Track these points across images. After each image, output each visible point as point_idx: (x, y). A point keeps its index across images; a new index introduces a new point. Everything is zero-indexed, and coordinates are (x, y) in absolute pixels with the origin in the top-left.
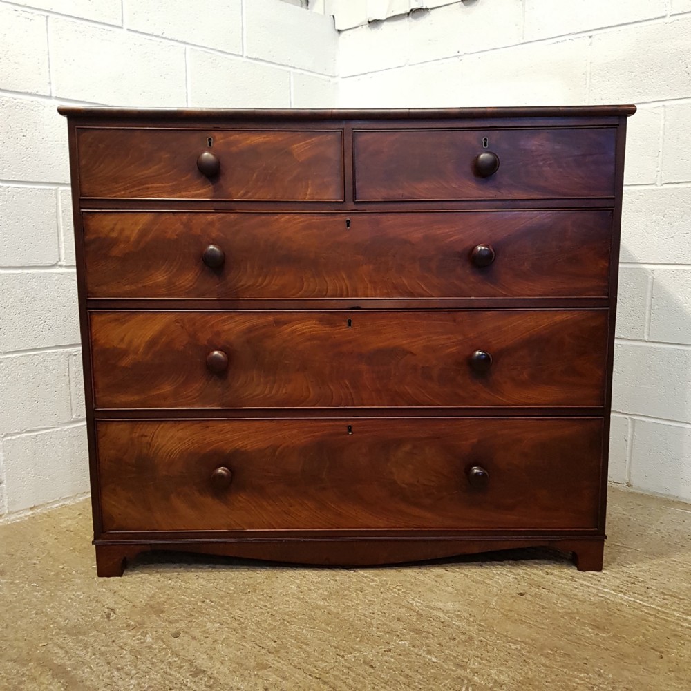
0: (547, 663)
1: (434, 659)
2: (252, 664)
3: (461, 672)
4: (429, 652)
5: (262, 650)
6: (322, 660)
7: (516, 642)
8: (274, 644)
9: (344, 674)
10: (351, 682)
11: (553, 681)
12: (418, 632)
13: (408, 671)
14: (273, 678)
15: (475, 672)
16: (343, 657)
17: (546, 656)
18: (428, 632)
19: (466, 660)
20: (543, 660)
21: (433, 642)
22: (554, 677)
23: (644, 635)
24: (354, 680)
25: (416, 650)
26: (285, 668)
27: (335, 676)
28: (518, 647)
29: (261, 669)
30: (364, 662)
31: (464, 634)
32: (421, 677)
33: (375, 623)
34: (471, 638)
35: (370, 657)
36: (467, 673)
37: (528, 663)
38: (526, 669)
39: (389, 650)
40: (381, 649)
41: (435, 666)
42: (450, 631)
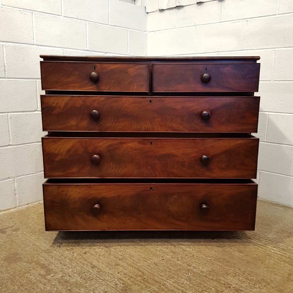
0: (221, 264)
1: (179, 263)
2: (114, 264)
3: (189, 267)
4: (178, 260)
5: (117, 259)
6: (139, 263)
7: (210, 257)
8: (121, 257)
9: (147, 268)
10: (149, 271)
11: (222, 271)
12: (174, 253)
13: (170, 267)
14: (121, 269)
15: (194, 267)
16: (146, 262)
17: (220, 262)
18: (178, 253)
19: (191, 263)
20: (219, 263)
21: (179, 256)
22: (222, 270)
23: (257, 255)
24: (150, 270)
25: (173, 259)
26: (125, 265)
27: (144, 269)
28: (210, 258)
29: (117, 266)
30: (154, 264)
31: (191, 254)
32: (174, 269)
33: (158, 249)
34: (193, 255)
35: (156, 262)
36: (192, 268)
37: (214, 265)
38: (213, 267)
39: (163, 259)
40: (160, 259)
41: (180, 265)
42: (186, 252)
